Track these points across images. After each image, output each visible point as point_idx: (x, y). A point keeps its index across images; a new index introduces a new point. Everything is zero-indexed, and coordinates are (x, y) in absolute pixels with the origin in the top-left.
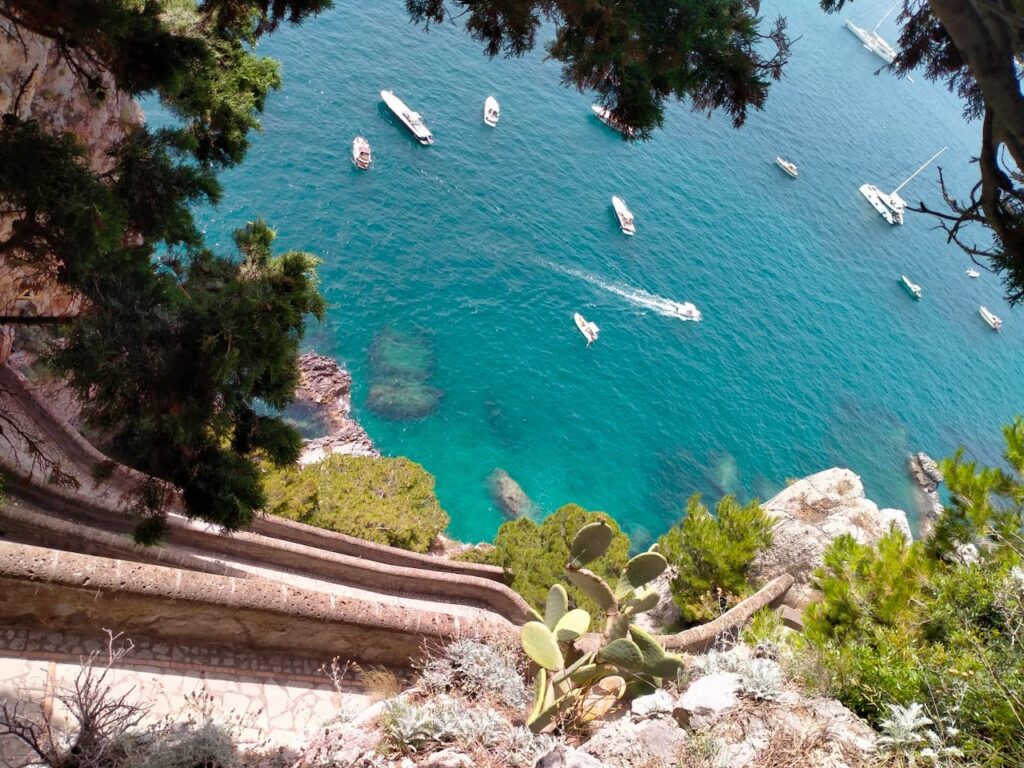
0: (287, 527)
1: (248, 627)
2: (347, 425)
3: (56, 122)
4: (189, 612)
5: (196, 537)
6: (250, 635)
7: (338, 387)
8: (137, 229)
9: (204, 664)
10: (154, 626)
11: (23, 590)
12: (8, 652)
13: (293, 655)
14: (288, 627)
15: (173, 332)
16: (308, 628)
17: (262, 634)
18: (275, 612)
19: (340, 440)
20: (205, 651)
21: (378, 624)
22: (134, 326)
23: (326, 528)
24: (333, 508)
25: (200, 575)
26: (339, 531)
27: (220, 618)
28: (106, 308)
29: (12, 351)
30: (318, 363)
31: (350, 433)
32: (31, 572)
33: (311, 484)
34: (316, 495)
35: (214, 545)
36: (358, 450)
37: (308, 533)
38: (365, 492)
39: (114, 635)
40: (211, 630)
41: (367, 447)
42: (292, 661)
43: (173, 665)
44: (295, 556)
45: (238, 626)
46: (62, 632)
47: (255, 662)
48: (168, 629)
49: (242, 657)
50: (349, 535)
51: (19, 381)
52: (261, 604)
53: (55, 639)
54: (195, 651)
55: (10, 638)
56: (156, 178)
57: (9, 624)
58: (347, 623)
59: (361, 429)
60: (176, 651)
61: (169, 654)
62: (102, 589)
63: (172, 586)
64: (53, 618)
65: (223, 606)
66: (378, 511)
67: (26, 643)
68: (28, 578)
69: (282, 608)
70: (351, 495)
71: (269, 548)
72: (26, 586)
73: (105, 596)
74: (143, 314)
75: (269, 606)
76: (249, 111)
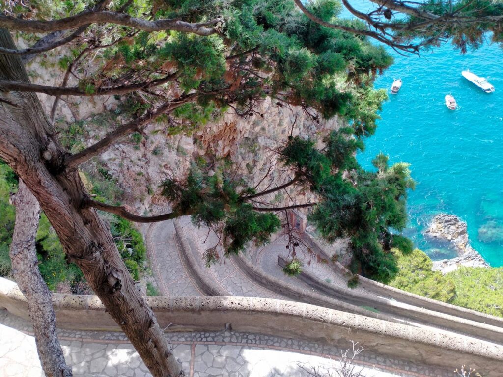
0: (440, 305)
1: (421, 352)
2: (468, 250)
3: (313, 129)
4: (391, 342)
5: (393, 309)
6: (423, 357)
7: (460, 230)
8: (336, 167)
9: (401, 369)
10: (376, 348)
11: (319, 326)
12: (316, 354)
13: (447, 370)
14: (442, 354)
15: (352, 204)
16: (453, 356)
17: (429, 357)
18: (434, 345)
19: (465, 259)
20: (401, 363)
21: (495, 357)
22: (337, 203)
23: (463, 307)
24: (465, 296)
25: (393, 323)
26: (471, 309)
27: (406, 346)
28: (327, 198)
29: (307, 226)
30: (447, 218)
31: (470, 255)
32: (321, 318)
33: (451, 283)
34: (454, 289)
35: (402, 314)
36: (477, 264)
37: (453, 309)
38: (483, 287)
39: (354, 343)
40: (403, 352)
41: (482, 262)
42: (448, 373)
43: (387, 368)
44: (446, 321)
45: (416, 351)
46: (336, 346)
47: (427, 371)
48: (382, 350)
49: (421, 368)
50: (477, 311)
51: (310, 238)
52: (426, 340)
53: (334, 349)
54: (396, 362)
55: (317, 347)
56: (340, 147)
57: (316, 341)
58: (475, 355)
59: (477, 252)
60: (388, 361)
61: (385, 362)
62: (351, 327)
63: (381, 328)
64: (332, 340)
65: (407, 340)
66: (493, 298)
67: (323, 351)
68: (320, 321)
69: (438, 343)
70: (475, 289)
71: (431, 316)
72: (320, 324)
73: (352, 331)
74: (340, 198)
75: (431, 342)
76: (376, 112)
